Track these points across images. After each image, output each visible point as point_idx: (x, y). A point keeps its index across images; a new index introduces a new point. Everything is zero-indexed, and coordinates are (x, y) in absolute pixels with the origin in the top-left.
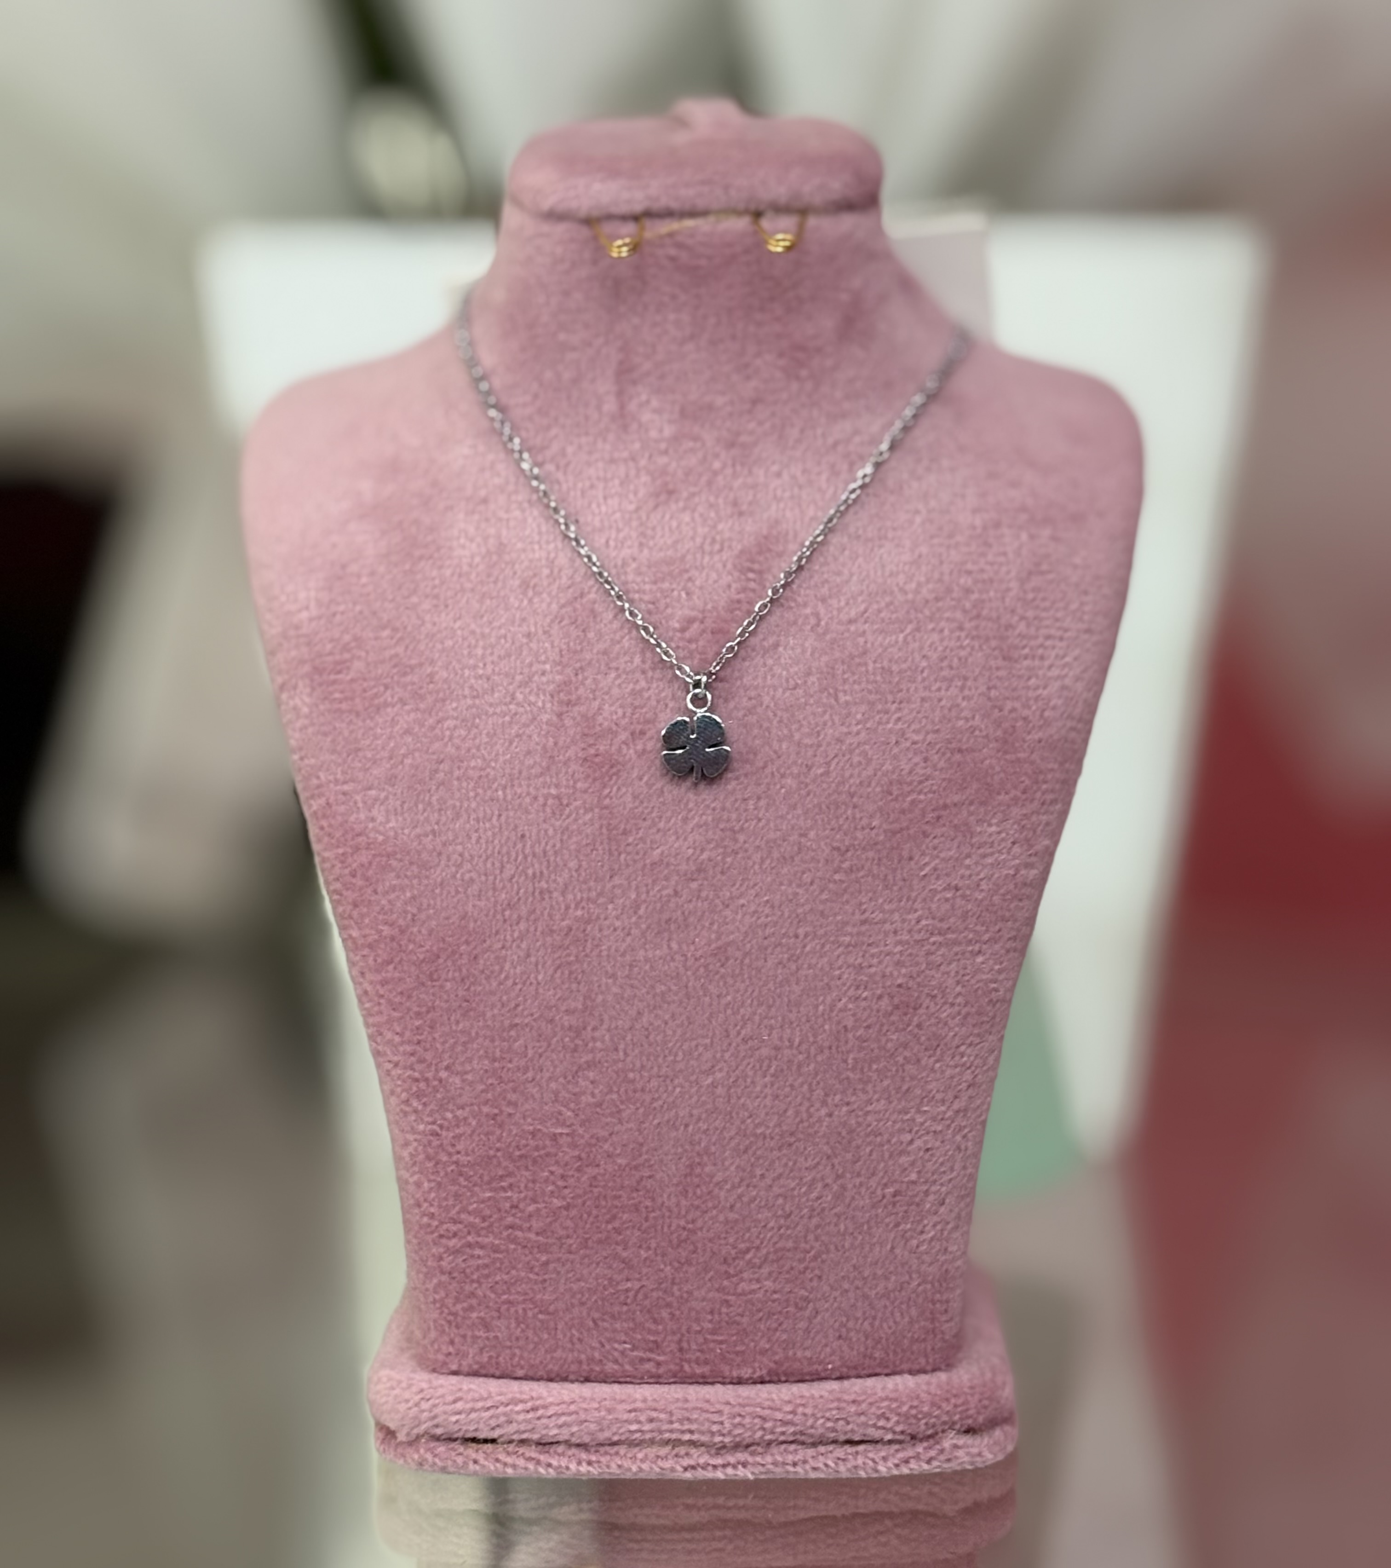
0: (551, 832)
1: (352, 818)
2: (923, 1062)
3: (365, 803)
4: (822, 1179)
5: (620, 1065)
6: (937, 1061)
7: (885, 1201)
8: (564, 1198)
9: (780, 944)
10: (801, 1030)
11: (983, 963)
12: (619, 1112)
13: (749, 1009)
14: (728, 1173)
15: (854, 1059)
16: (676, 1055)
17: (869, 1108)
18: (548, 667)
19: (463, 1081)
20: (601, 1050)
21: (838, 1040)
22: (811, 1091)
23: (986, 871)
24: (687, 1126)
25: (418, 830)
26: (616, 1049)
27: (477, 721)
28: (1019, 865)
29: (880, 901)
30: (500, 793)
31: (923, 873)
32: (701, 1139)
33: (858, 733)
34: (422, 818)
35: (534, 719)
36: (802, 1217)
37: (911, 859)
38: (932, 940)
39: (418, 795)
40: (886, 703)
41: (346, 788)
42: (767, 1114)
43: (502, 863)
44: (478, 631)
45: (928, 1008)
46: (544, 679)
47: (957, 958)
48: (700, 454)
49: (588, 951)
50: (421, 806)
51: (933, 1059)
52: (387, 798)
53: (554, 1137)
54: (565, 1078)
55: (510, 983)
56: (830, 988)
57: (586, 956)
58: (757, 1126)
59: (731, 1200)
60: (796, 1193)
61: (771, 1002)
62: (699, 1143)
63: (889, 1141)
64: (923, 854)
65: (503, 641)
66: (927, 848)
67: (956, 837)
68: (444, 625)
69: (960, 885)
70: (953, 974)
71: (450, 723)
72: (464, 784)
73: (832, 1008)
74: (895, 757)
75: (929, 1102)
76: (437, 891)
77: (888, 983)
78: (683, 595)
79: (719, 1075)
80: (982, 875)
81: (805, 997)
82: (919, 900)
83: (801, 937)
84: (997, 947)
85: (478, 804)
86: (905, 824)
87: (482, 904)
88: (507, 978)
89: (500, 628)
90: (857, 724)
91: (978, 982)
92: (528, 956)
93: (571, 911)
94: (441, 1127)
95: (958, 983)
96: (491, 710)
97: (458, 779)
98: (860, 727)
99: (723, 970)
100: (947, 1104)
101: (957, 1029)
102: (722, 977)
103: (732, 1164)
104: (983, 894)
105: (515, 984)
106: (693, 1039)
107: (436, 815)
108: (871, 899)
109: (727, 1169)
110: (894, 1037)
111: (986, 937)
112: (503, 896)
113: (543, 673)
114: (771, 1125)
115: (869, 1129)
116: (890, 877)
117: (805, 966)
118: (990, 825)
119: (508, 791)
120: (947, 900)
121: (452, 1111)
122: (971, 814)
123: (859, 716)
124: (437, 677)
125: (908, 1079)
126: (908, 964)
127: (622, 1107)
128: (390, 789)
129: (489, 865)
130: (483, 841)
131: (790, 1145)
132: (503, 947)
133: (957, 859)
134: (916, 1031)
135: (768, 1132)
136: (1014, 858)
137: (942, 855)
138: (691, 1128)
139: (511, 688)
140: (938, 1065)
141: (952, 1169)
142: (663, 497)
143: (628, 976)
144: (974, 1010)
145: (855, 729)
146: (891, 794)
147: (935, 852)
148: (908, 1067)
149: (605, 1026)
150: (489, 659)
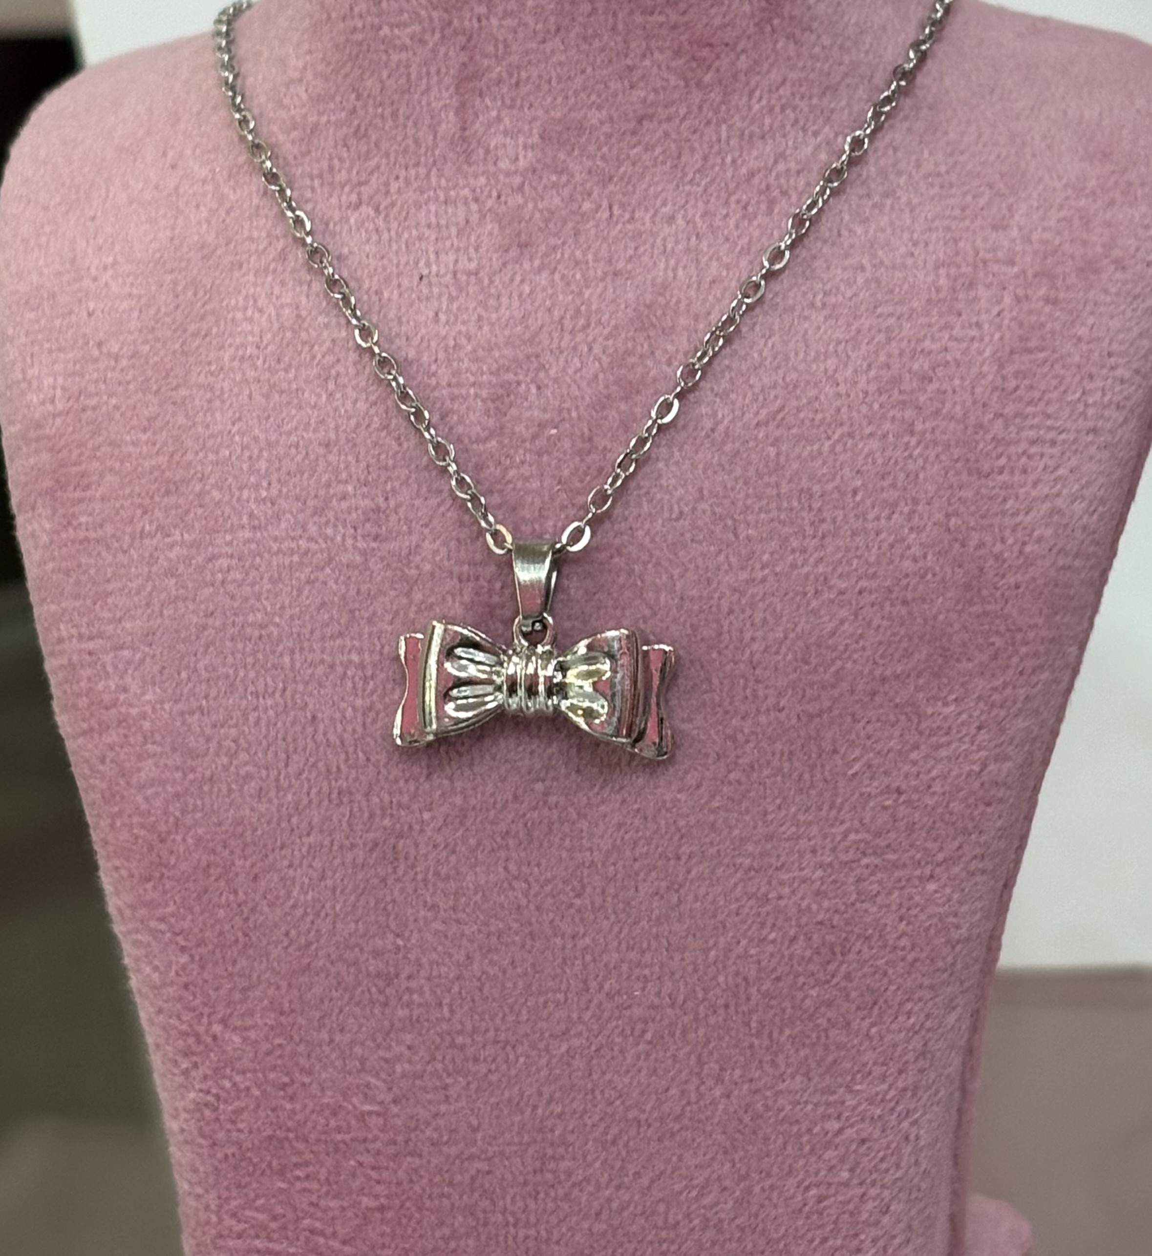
0: (349, 713)
1: (100, 686)
2: (855, 1025)
3: (116, 667)
4: (719, 1179)
5: (445, 1026)
6: (873, 1025)
7: (807, 1208)
8: (377, 1197)
9: (655, 868)
10: (686, 984)
11: (936, 892)
12: (445, 1087)
13: (615, 955)
14: (591, 1171)
15: (760, 1022)
16: (518, 1015)
17: (782, 1086)
18: (350, 489)
19: (245, 1039)
20: (420, 1005)
21: (735, 995)
22: (700, 1063)
23: (940, 767)
24: (535, 1108)
25: (180, 706)
26: (440, 1005)
27: (258, 559)
28: (987, 758)
29: (793, 810)
30: (287, 659)
31: (851, 772)
32: (555, 1125)
33: (764, 580)
34: (186, 690)
35: (331, 560)
36: (693, 1229)
37: (835, 751)
38: (865, 861)
39: (182, 658)
40: (804, 537)
41: (91, 645)
42: (642, 1093)
43: (286, 752)
44: (262, 437)
45: (860, 952)
46: (344, 505)
47: (898, 885)
48: (566, 192)
49: (400, 872)
50: (184, 675)
51: (868, 1021)
52: (142, 661)
53: (362, 1117)
54: (374, 1040)
55: (299, 912)
56: (724, 927)
57: (398, 880)
58: (627, 1109)
59: (596, 1204)
60: (683, 1197)
61: (645, 945)
62: (552, 1131)
63: (809, 1131)
64: (852, 744)
65: (293, 450)
66: (858, 736)
67: (898, 721)
68: (219, 427)
69: (904, 787)
70: (894, 908)
71: (224, 562)
72: (240, 646)
73: (728, 951)
74: (815, 612)
75: (864, 1078)
76: (206, 788)
77: (804, 920)
78: (534, 390)
79: (576, 1042)
80: (934, 773)
81: (690, 937)
82: (847, 807)
83: (684, 859)
84: (956, 870)
85: (258, 673)
86: (827, 704)
87: (262, 807)
88: (294, 906)
89: (289, 433)
90: (763, 568)
91: (930, 917)
92: (323, 878)
93: (377, 820)
94: (218, 1097)
95: (901, 919)
96: (275, 547)
97: (232, 639)
98: (766, 571)
99: (578, 902)
100: (890, 1080)
101: (900, 980)
102: (579, 911)
103: (597, 1158)
104: (936, 798)
105: (306, 914)
106: (540, 993)
107: (204, 687)
108: (779, 807)
109: (590, 1165)
110: (814, 993)
111: (940, 857)
112: (290, 797)
113: (344, 497)
114: (648, 1108)
115: (782, 1114)
116: (807, 776)
117: (690, 897)
118: (946, 704)
119: (297, 656)
120: (885, 808)
121: (230, 1079)
122: (918, 689)
123: (766, 557)
124: (207, 499)
125: (833, 1048)
126: (831, 895)
127: (449, 1081)
128: (147, 649)
129: (270, 755)
130: (263, 724)
131: (673, 1135)
132: (290, 866)
133: (900, 752)
134: (843, 984)
135: (643, 1117)
136: (980, 749)
137: (878, 747)
138: (540, 1111)
139: (301, 517)
140: (874, 1030)
141: (898, 1166)
142: (514, 252)
143: (454, 909)
144: (924, 955)
145: (759, 575)
146: (807, 663)
147: (869, 743)
148: (833, 1033)
149: (423, 973)
150: (275, 477)
